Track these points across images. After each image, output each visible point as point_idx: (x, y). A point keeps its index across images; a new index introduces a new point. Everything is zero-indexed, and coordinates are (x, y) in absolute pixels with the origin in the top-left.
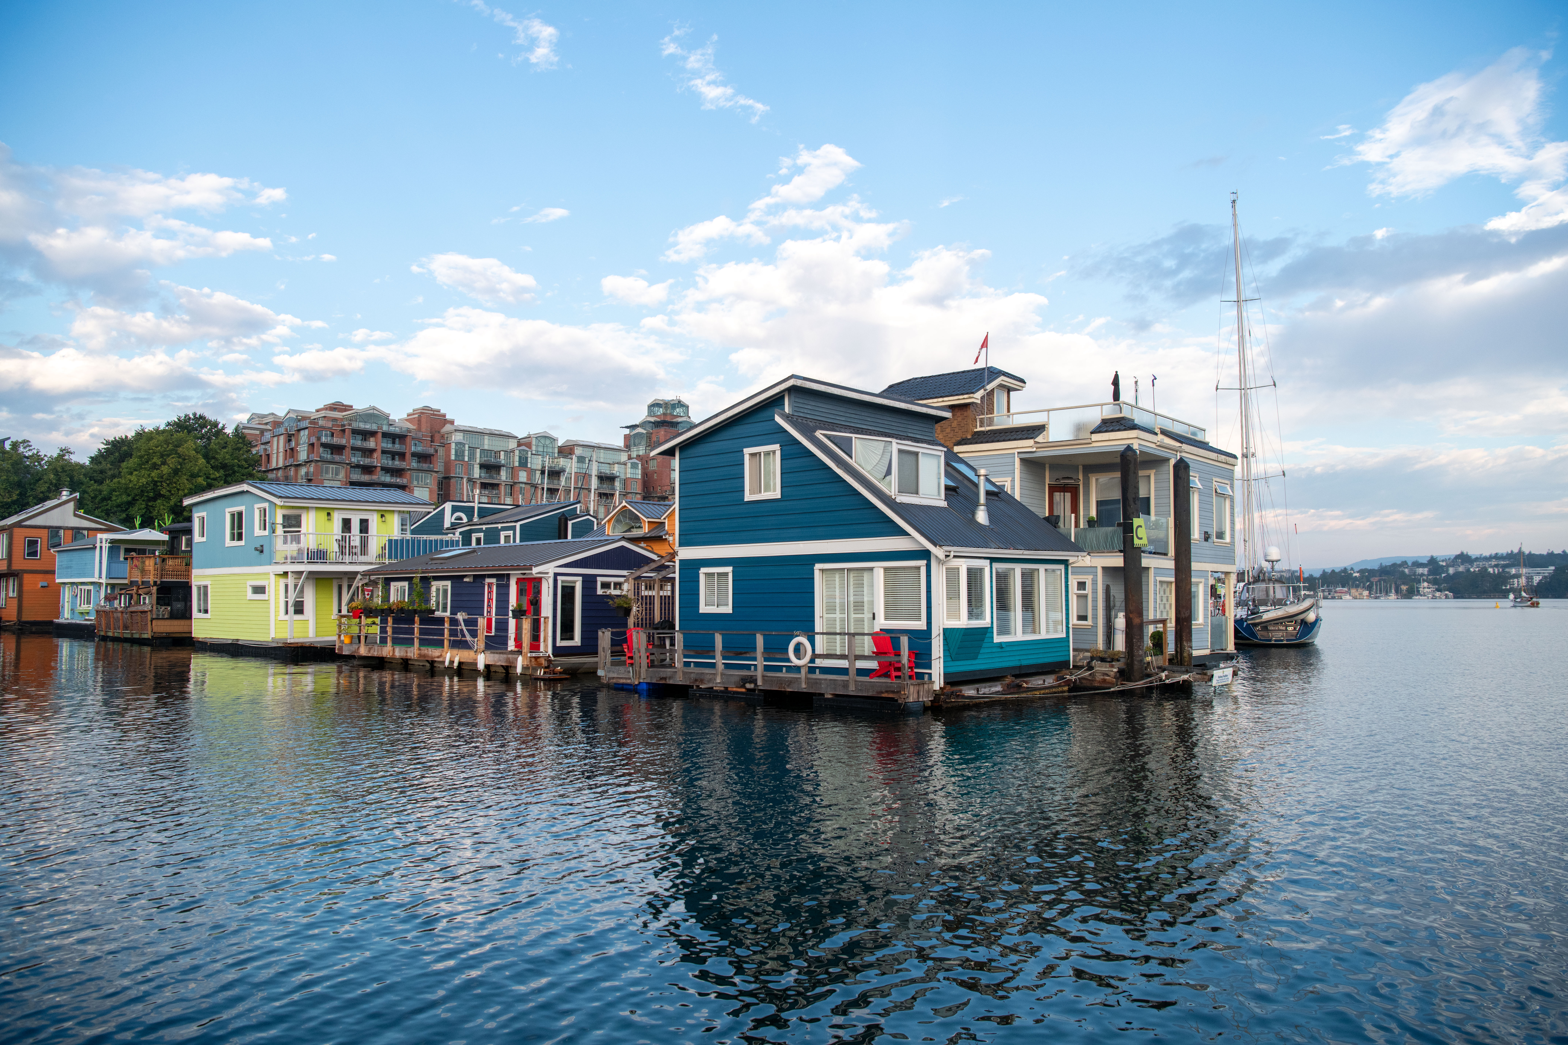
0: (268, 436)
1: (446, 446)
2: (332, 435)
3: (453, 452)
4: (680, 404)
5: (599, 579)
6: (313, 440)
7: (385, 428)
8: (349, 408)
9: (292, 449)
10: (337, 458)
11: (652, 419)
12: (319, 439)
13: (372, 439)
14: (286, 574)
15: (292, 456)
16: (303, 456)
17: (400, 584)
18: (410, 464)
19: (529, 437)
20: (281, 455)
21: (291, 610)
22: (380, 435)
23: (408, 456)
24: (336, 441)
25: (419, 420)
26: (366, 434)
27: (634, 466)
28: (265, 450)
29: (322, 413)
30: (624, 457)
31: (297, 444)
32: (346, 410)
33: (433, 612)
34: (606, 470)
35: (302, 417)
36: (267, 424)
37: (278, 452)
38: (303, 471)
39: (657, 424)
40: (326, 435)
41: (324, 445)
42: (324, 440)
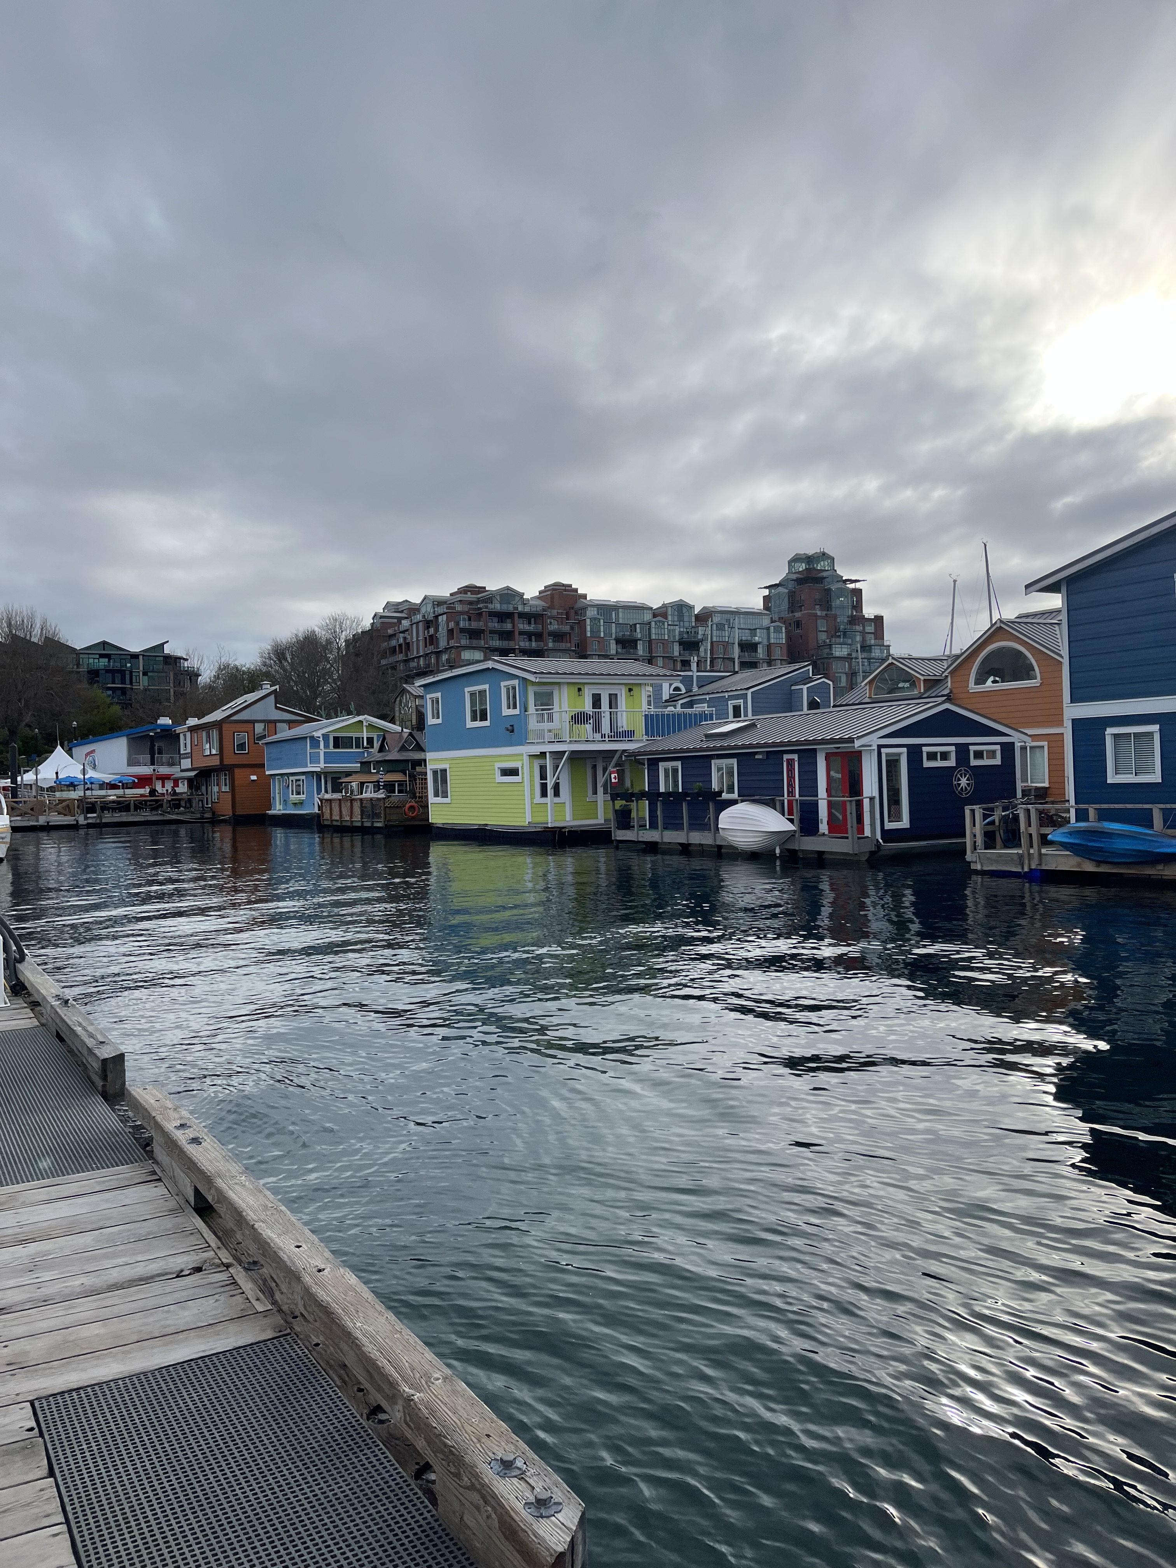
0: (405, 623)
1: (581, 624)
2: (470, 619)
3: (588, 628)
4: (824, 556)
5: (925, 749)
6: (452, 625)
7: (520, 608)
8: (483, 589)
9: (431, 636)
10: (475, 642)
11: (794, 577)
12: (458, 624)
13: (509, 620)
14: (543, 754)
15: (431, 643)
16: (443, 644)
17: (670, 765)
18: (547, 645)
19: (664, 606)
20: (421, 644)
21: (550, 792)
22: (516, 616)
23: (545, 635)
24: (474, 625)
25: (552, 596)
26: (503, 616)
27: (778, 630)
28: (405, 638)
29: (459, 597)
30: (766, 622)
31: (437, 630)
32: (479, 593)
33: (720, 793)
34: (746, 636)
35: (439, 602)
36: (402, 612)
37: (418, 640)
38: (445, 657)
39: (800, 581)
40: (464, 620)
41: (462, 630)
42: (462, 625)
